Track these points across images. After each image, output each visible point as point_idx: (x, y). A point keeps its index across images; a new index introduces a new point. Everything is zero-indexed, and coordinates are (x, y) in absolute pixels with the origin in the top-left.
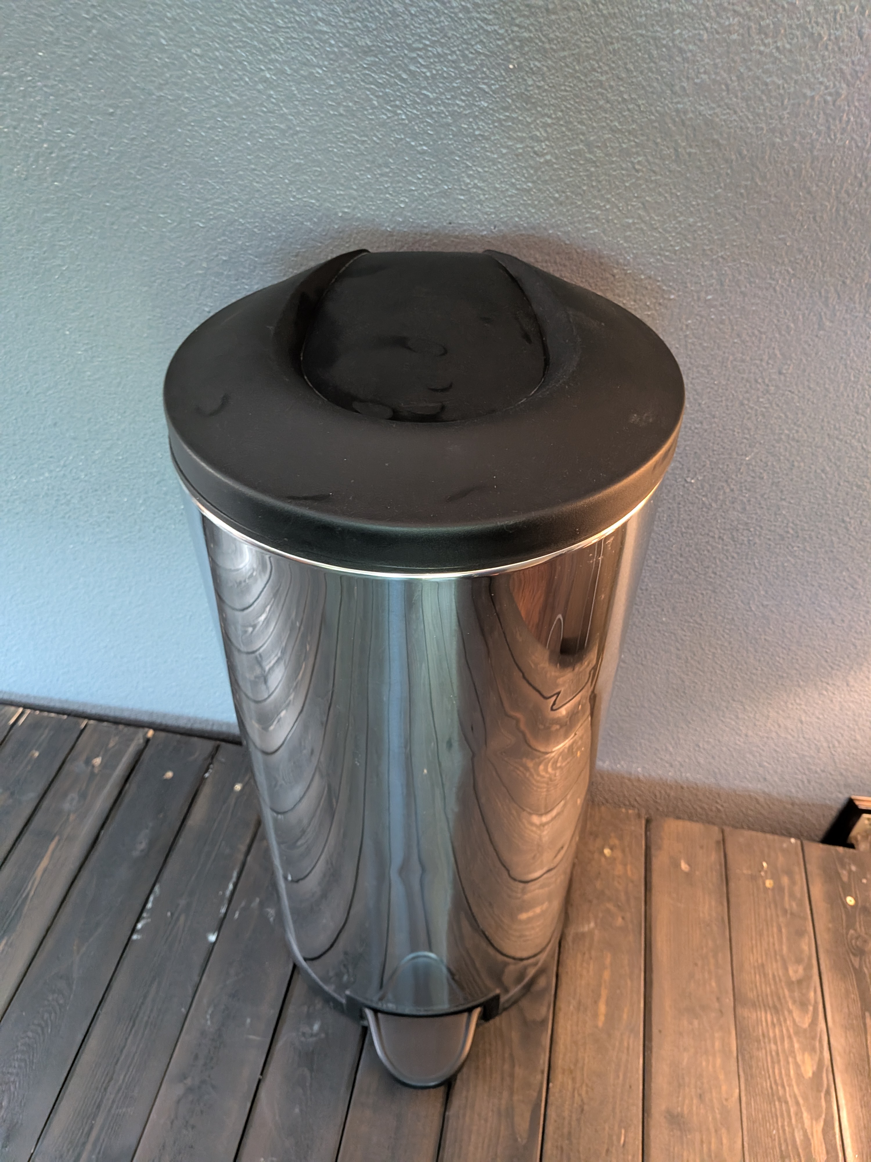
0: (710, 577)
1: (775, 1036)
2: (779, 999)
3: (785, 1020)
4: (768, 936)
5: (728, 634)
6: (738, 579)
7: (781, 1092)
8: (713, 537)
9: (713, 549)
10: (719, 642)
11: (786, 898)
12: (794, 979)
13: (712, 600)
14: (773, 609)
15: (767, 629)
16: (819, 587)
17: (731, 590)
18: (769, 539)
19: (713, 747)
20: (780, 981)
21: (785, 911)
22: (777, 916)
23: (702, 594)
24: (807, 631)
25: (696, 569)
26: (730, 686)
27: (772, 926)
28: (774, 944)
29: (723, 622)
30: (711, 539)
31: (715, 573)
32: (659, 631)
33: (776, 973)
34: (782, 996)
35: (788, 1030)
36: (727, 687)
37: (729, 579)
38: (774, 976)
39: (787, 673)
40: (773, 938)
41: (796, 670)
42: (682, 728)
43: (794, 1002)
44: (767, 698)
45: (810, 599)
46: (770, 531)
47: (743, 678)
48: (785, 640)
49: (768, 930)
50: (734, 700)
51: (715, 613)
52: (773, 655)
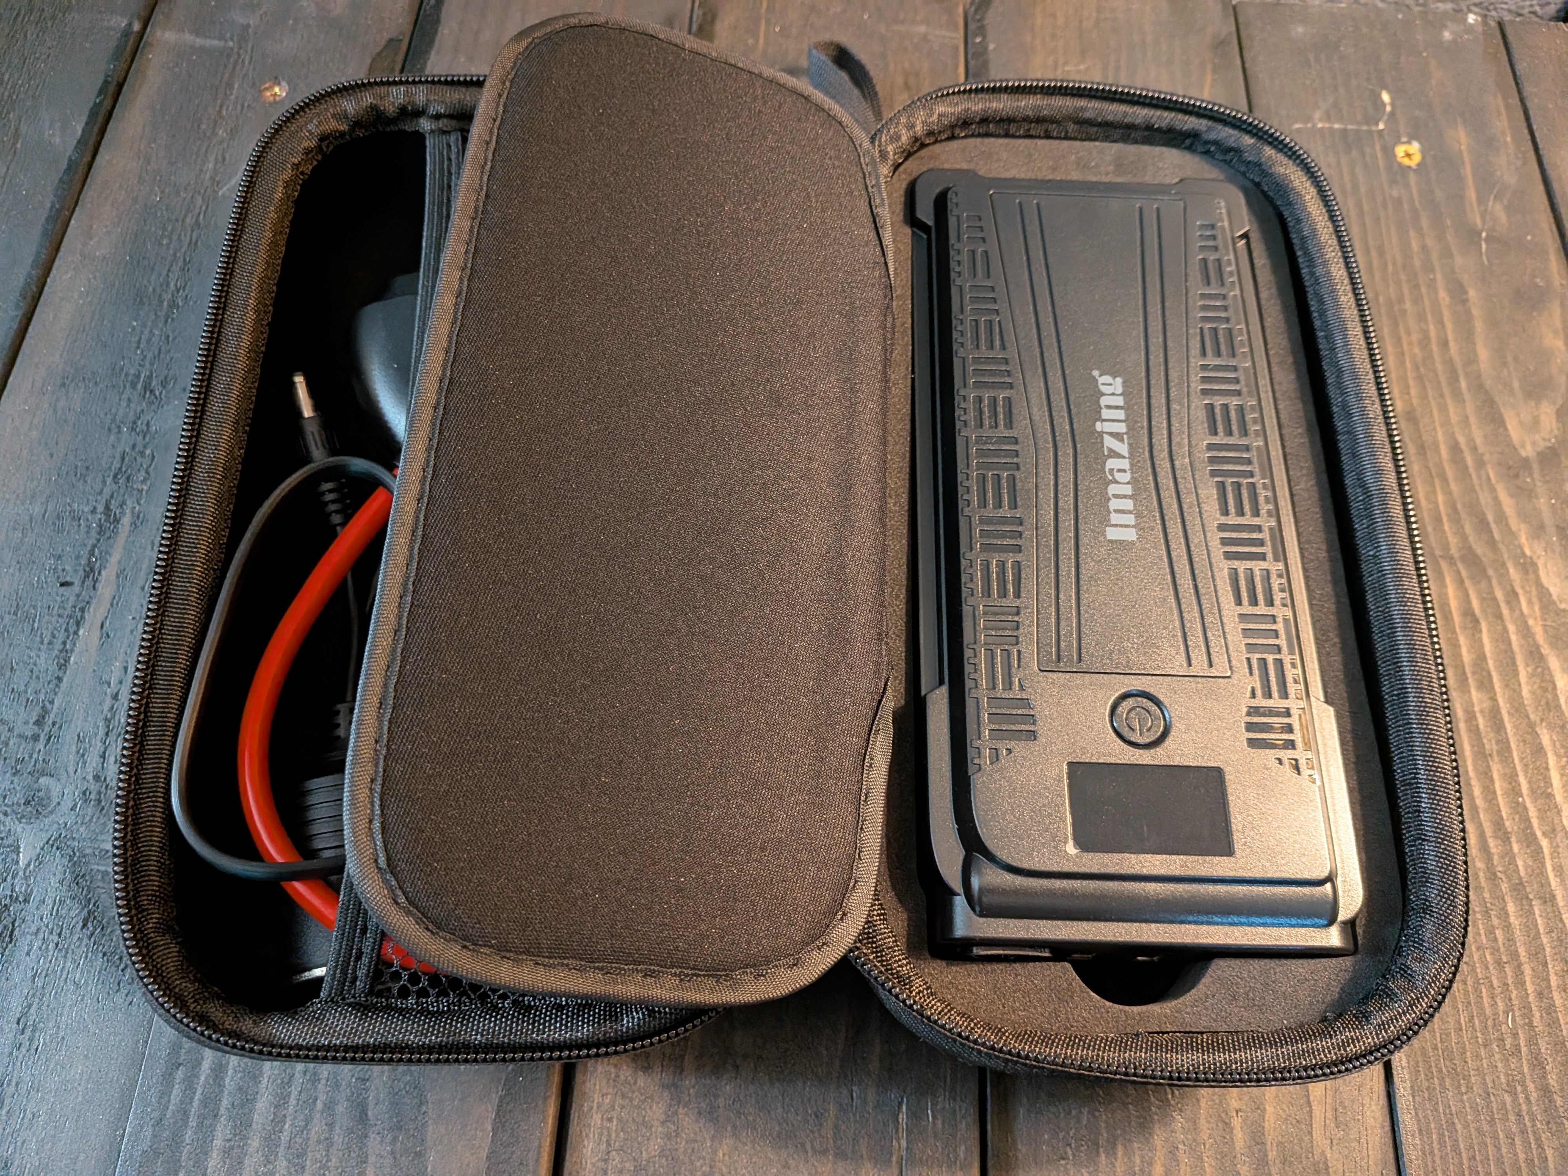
1: (1480, 658)
2: (1483, 525)
3: (1512, 596)
4: (1421, 317)
11: (1471, 195)
12: (1528, 451)
20: (1480, 464)
21: (1472, 235)
22: (1447, 254)
27: (1432, 285)
28: (1445, 344)
33: (1462, 440)
34: (1490, 518)
35: (1526, 632)
38: (1455, 448)
40: (1441, 323)
43: (1538, 531)
49: (1417, 300)
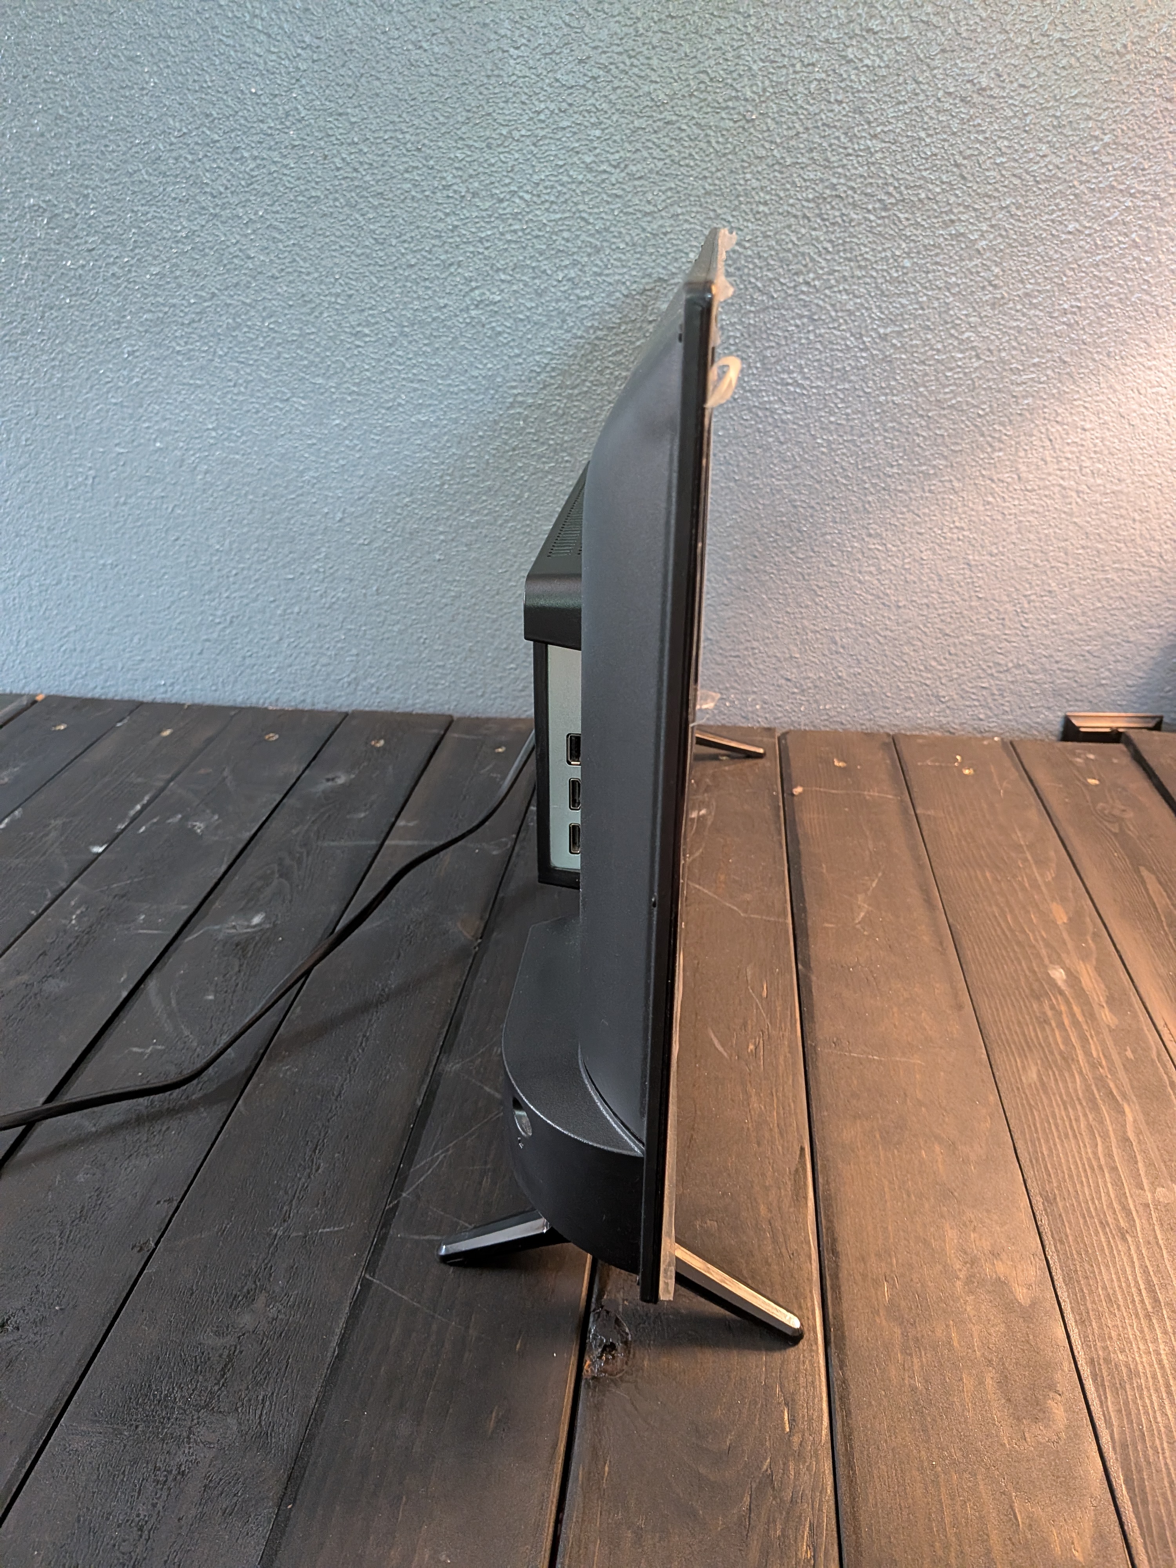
0: (803, 292)
1: (1001, 890)
2: (1001, 859)
3: (1015, 876)
5: (843, 401)
6: (840, 292)
7: (1021, 937)
8: (795, 216)
9: (799, 239)
10: (832, 419)
11: (996, 781)
12: (1021, 843)
13: (812, 337)
14: (894, 341)
15: (893, 383)
16: (949, 290)
17: (833, 314)
18: (869, 211)
19: (856, 639)
20: (1000, 844)
22: (986, 795)
23: (797, 326)
24: (947, 377)
25: (782, 280)
26: (860, 505)
29: (832, 378)
30: (792, 220)
31: (807, 283)
32: (749, 410)
33: (991, 839)
34: (1004, 857)
36: (856, 510)
37: (827, 292)
39: (934, 467)
41: (946, 458)
42: (807, 607)
44: (916, 523)
45: (940, 313)
46: (866, 194)
47: (874, 485)
48: (920, 399)
50: (870, 535)
51: (818, 360)
52: (909, 433)
